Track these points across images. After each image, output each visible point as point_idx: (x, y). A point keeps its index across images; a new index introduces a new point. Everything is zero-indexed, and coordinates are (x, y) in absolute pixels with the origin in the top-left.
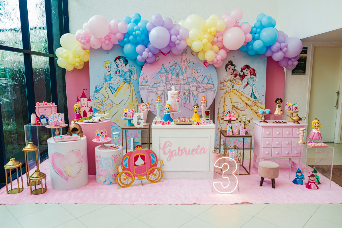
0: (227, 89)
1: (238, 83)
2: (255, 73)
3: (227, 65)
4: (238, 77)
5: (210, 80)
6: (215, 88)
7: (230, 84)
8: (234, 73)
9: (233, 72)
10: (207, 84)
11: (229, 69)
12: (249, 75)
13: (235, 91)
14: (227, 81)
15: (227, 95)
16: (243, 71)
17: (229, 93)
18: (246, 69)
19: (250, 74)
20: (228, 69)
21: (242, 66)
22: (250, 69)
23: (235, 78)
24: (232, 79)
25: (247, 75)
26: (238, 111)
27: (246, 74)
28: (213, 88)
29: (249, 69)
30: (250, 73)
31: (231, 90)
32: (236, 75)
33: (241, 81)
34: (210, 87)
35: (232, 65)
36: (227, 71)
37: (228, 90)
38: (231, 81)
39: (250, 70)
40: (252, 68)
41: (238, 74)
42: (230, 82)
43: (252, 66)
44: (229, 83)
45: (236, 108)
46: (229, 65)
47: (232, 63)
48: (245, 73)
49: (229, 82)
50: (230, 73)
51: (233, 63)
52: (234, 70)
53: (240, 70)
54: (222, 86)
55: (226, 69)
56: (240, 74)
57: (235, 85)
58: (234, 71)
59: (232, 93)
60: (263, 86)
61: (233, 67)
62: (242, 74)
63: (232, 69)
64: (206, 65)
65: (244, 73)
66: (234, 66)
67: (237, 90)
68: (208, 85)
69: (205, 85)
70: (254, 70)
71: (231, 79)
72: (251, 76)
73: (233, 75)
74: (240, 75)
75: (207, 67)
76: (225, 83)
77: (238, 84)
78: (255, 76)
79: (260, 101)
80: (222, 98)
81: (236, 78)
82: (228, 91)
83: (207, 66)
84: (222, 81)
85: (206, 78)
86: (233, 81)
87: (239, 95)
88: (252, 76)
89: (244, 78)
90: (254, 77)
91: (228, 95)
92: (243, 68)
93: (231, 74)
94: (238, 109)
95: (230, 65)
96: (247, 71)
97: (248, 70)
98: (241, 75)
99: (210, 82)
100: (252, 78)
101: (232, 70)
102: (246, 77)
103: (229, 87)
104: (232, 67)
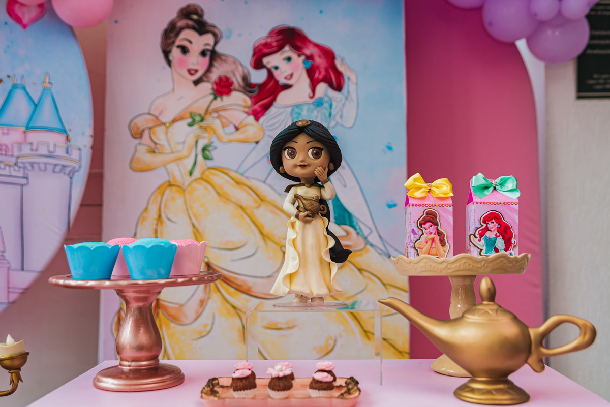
0: (172, 167)
1: (237, 129)
2: (339, 75)
3: (171, 33)
4: (238, 99)
5: (47, 106)
6: (75, 155)
7: (191, 140)
8: (214, 76)
9: (209, 70)
10: (29, 128)
11: (184, 50)
12: (302, 83)
13: (219, 179)
14: (174, 121)
15: (175, 205)
16: (265, 61)
17: (182, 189)
18: (280, 48)
19: (305, 81)
20: (176, 53)
21: (260, 33)
22: (308, 51)
23: (218, 103)
24: (200, 107)
25: (287, 87)
26: (240, 300)
27: (282, 81)
28: (60, 152)
29: (298, 49)
30: (310, 72)
31: (197, 174)
32: (223, 87)
33: (257, 119)
34: (43, 150)
35: (202, 28)
36: (169, 63)
37: (177, 174)
38: (197, 119)
39: (310, 58)
40: (317, 46)
41: (237, 81)
42: (190, 125)
43: (316, 34)
44: (183, 132)
45: (227, 281)
46: (182, 29)
47: (201, 15)
48: (276, 73)
49: (182, 126)
50: (191, 72)
51: (208, 18)
52: (212, 56)
53: (246, 58)
54: (142, 150)
55: (166, 53)
56: (245, 79)
57: (216, 143)
58: (211, 65)
59: (201, 189)
60: (390, 148)
61: (209, 39)
62: (259, 77)
63: (203, 54)
64: (18, 20)
65: (271, 75)
66: (215, 35)
67: (233, 174)
68: (33, 137)
69: (15, 136)
70: (329, 55)
71: (194, 109)
72: (313, 91)
73: (207, 88)
74: (248, 87)
75: (25, 27)
76: (160, 135)
77: (239, 135)
78: (338, 88)
79: (374, 239)
80: (141, 218)
81: (226, 100)
82: (179, 178)
83: (25, 21)
84: (141, 122)
85: (19, 95)
86: (209, 120)
87: (244, 204)
88: (322, 88)
89: (274, 99)
90: (332, 93)
91: (180, 202)
92: (266, 45)
93: (196, 83)
94: (241, 289)
95: (188, 27)
96: (289, 59)
97: (294, 56)
98: (252, 86)
99: (46, 116)
100: (321, 99)
101: (201, 59)
102: (283, 98)
103: (185, 153)
104: (199, 42)
